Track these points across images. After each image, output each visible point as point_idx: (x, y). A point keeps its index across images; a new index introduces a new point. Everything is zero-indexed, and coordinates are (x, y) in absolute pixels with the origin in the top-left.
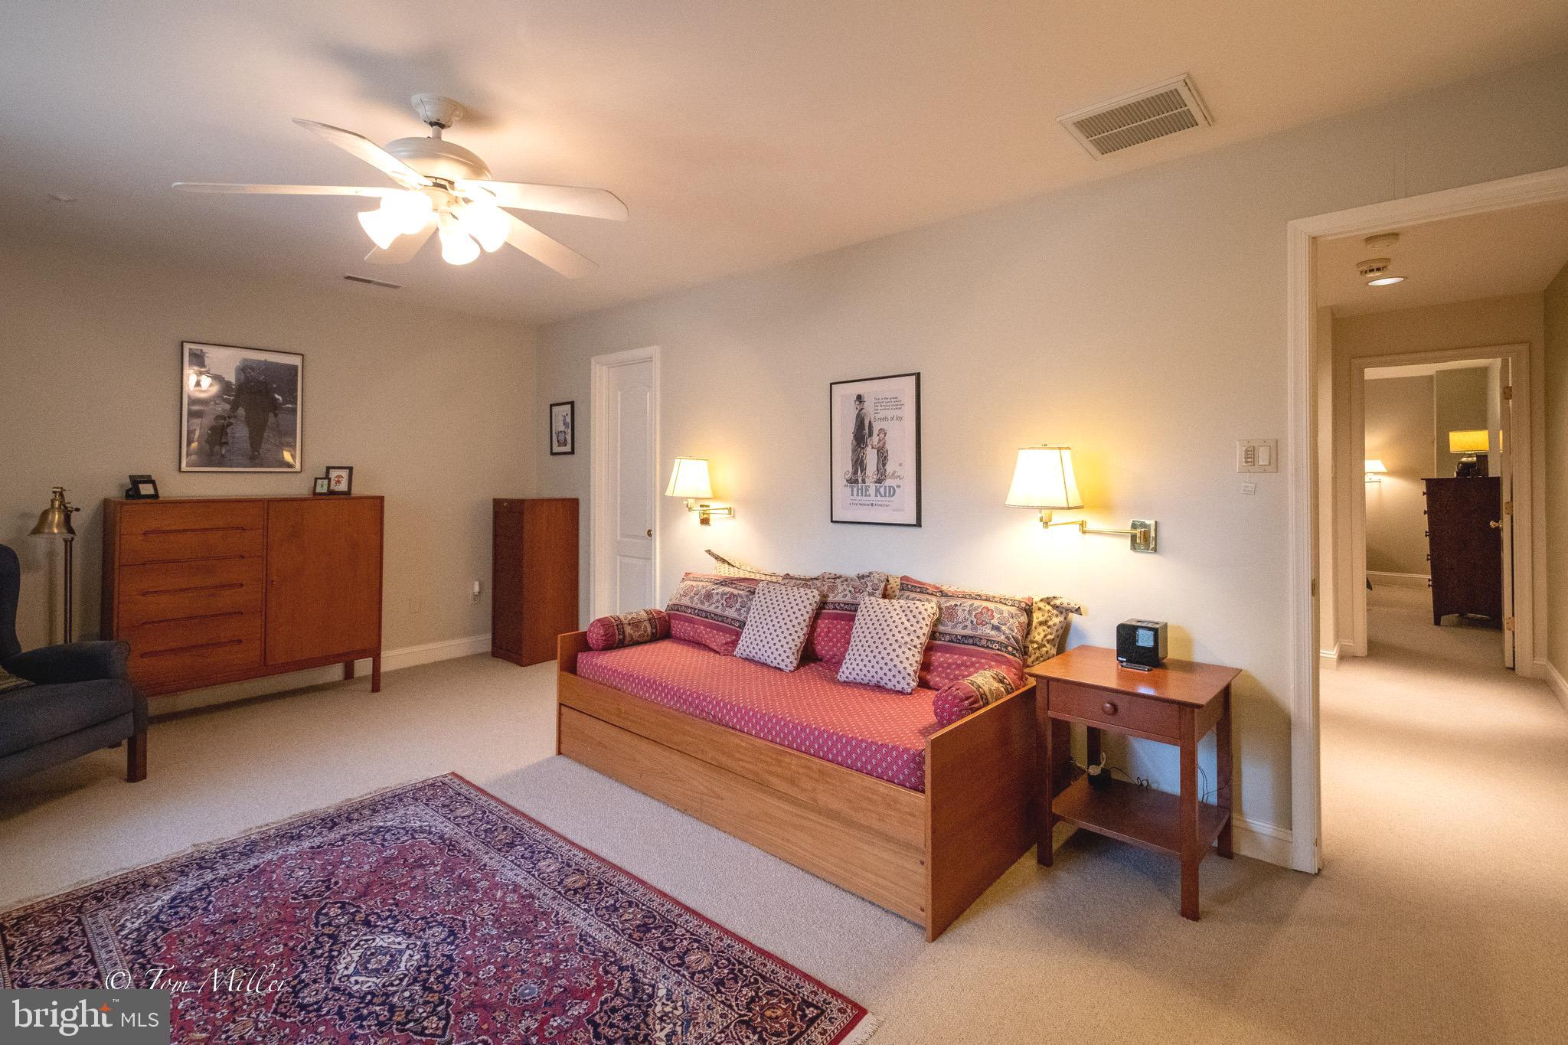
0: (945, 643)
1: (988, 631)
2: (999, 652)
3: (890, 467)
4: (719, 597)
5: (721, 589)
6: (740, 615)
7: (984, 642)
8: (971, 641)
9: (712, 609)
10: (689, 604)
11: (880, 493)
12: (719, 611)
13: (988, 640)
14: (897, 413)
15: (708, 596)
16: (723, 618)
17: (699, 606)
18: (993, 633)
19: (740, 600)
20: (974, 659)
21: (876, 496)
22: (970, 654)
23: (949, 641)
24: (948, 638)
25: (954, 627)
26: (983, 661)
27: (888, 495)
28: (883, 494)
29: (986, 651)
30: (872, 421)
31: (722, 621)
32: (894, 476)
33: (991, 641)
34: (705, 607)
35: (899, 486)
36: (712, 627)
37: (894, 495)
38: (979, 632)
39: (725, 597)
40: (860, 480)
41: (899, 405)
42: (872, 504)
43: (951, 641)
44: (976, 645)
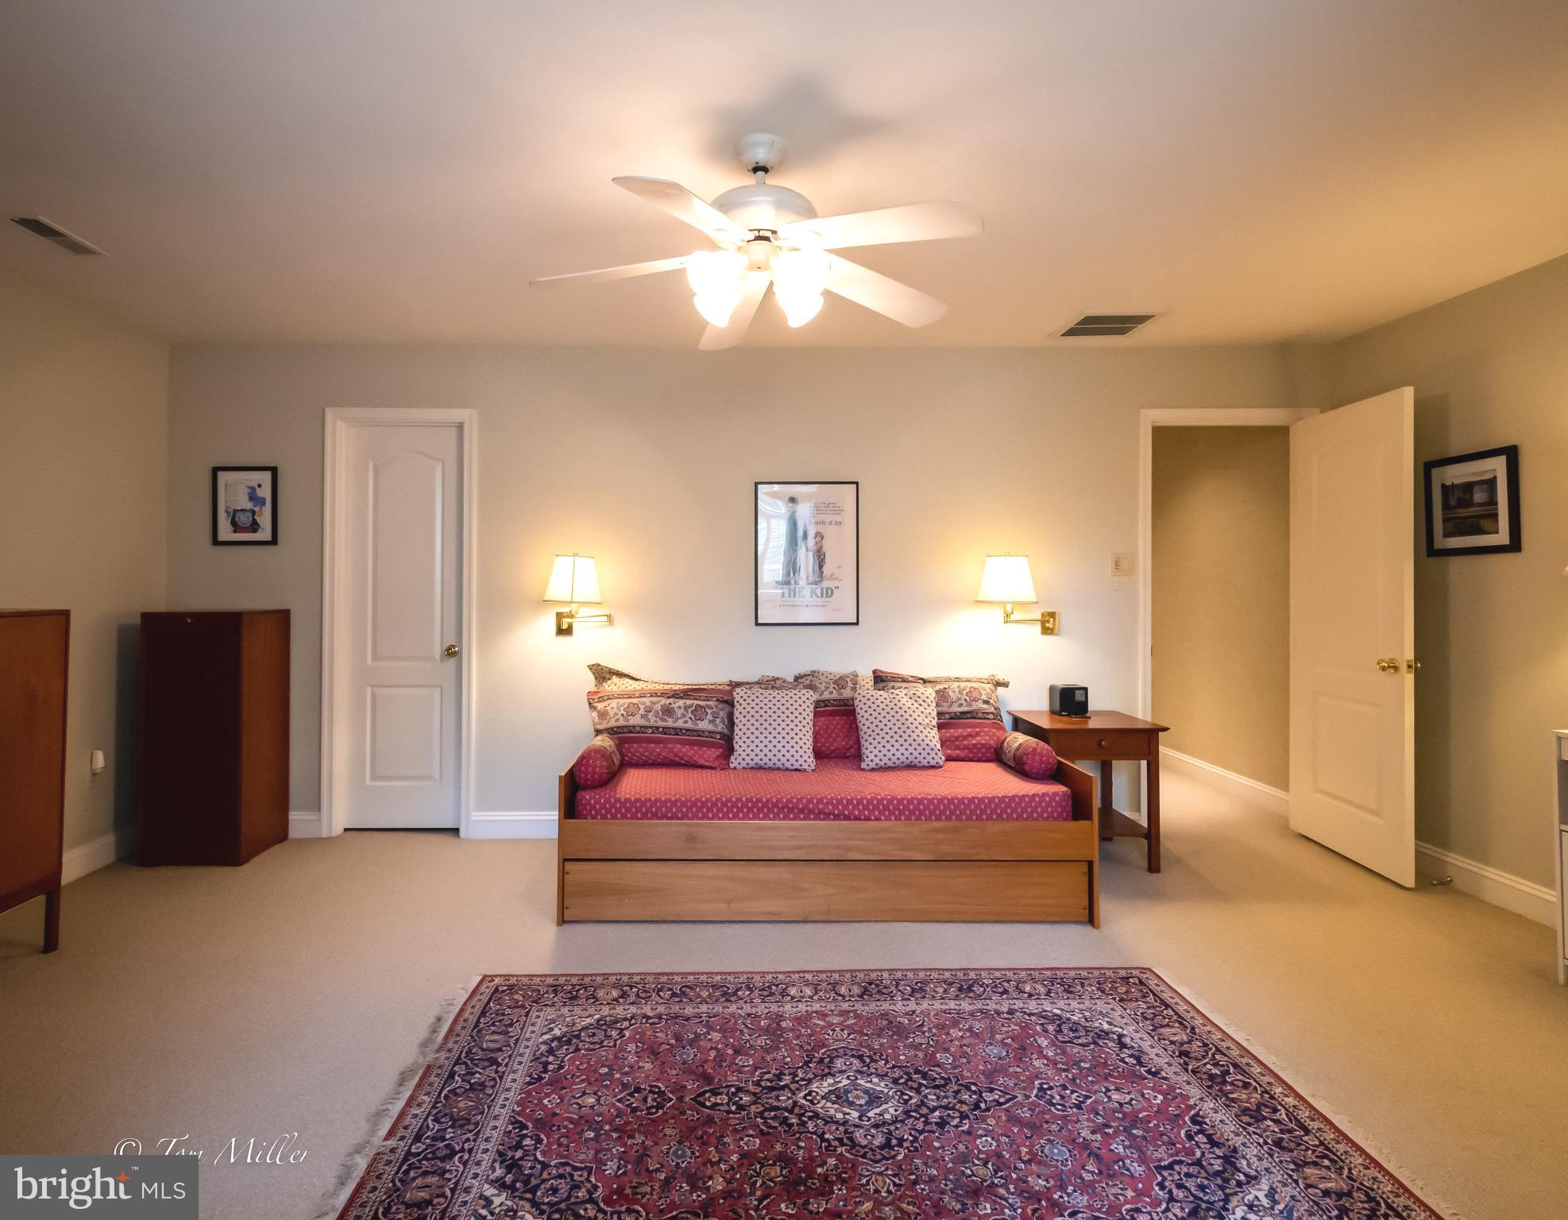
0: (946, 721)
1: (981, 705)
2: (994, 721)
3: (826, 570)
4: (682, 710)
5: (681, 703)
6: (716, 726)
7: (980, 715)
8: (969, 716)
9: (680, 724)
10: (643, 722)
11: (816, 595)
12: (689, 725)
13: (983, 713)
14: (837, 518)
15: (668, 711)
16: (699, 733)
17: (660, 724)
18: (985, 706)
19: (709, 711)
20: (977, 730)
21: (812, 596)
22: (974, 726)
23: (950, 719)
24: (947, 716)
25: (951, 706)
26: (986, 729)
27: (824, 596)
28: (820, 595)
29: (986, 721)
30: (807, 524)
31: (700, 736)
32: (832, 577)
33: (986, 713)
34: (670, 723)
35: (837, 588)
36: (692, 743)
37: (831, 596)
38: (974, 707)
39: (690, 710)
40: (793, 582)
41: (839, 511)
42: (807, 606)
43: (952, 718)
44: (974, 718)
